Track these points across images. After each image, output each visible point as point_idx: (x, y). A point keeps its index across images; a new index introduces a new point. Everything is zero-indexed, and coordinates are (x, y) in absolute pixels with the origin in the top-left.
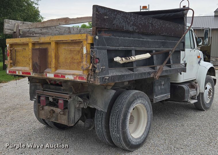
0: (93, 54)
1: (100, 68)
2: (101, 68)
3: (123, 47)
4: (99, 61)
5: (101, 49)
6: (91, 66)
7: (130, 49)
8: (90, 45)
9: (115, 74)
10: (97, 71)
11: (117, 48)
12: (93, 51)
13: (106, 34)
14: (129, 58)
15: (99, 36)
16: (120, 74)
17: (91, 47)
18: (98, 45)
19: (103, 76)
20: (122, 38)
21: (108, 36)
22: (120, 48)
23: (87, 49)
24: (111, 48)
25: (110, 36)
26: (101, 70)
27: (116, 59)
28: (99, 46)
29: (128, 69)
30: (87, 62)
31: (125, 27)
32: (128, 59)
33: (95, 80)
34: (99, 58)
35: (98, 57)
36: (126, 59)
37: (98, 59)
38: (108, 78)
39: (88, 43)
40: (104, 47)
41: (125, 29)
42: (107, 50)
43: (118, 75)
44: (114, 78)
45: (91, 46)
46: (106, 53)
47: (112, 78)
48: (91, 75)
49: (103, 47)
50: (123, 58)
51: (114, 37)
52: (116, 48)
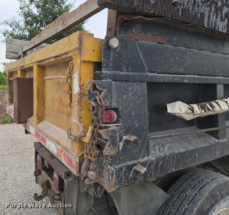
0: (98, 98)
1: (121, 140)
2: (125, 138)
3: (196, 76)
4: (119, 117)
5: (127, 79)
6: (89, 134)
7: (213, 82)
8: (91, 68)
9: (166, 151)
10: (108, 151)
11: (177, 78)
12: (98, 87)
13: (149, 35)
14: (212, 106)
15: (121, 41)
16: (182, 150)
17: (95, 74)
18: (118, 67)
19: (130, 163)
20: (196, 51)
21: (155, 43)
22: (187, 78)
23: (80, 80)
24: (160, 77)
25: (159, 43)
26: (121, 144)
27: (173, 108)
28: (122, 71)
29: (208, 133)
30: (81, 118)
31: (206, 20)
32: (209, 110)
33: (100, 174)
34: (118, 109)
35: (114, 105)
36: (203, 108)
37: (116, 110)
38: (143, 170)
39: (85, 62)
40: (137, 74)
41: (208, 24)
42: (148, 83)
43: (177, 152)
44: (163, 163)
45: (94, 71)
46: (145, 91)
47: (157, 163)
48: (90, 161)
49: (135, 74)
50: (195, 106)
51: (173, 47)
52: (175, 77)
